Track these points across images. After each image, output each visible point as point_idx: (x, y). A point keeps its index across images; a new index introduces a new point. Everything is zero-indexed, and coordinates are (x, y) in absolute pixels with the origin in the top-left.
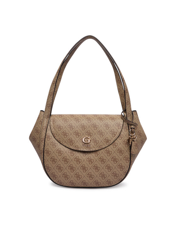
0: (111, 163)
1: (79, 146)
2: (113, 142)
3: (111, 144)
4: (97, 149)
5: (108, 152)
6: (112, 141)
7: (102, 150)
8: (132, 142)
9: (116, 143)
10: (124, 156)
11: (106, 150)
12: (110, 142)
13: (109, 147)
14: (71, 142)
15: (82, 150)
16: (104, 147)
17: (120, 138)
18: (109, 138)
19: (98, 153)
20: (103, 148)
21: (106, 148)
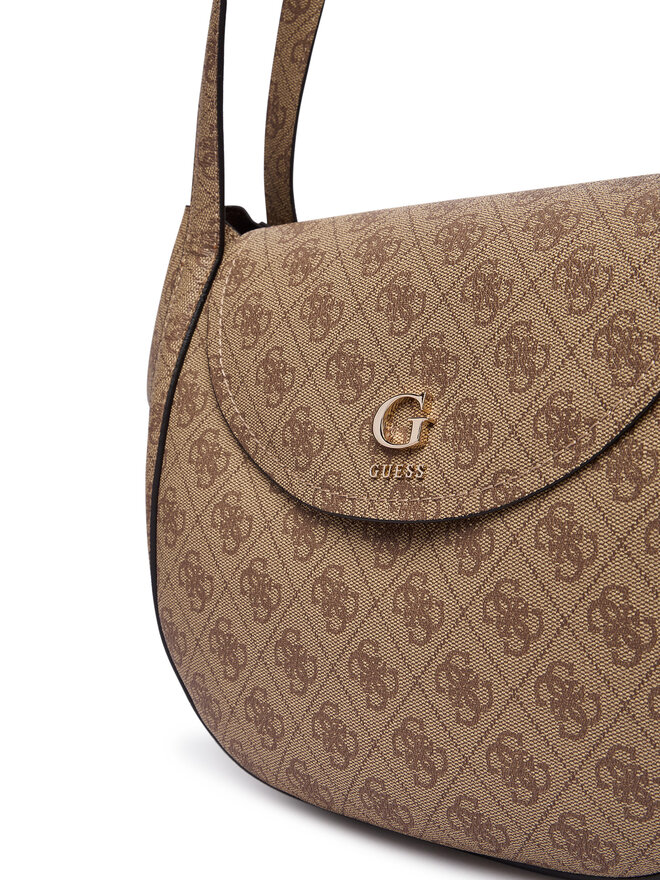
0: (586, 658)
1: (349, 478)
2: (616, 441)
3: (593, 462)
4: (472, 507)
5: (566, 542)
6: (606, 432)
7: (515, 519)
9: (639, 454)
11: (550, 521)
12: (585, 433)
13: (576, 485)
14: (302, 438)
15: (362, 509)
16: (529, 484)
18: (585, 404)
19: (484, 541)
20: (525, 501)
21: (553, 499)
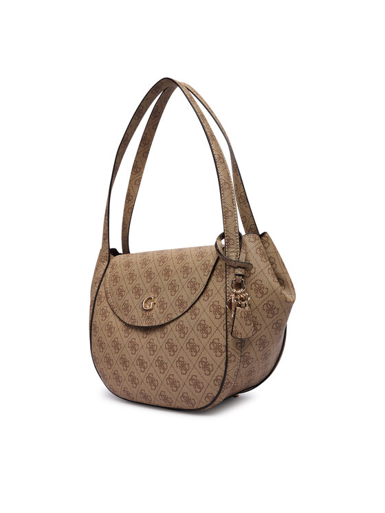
0: (186, 355)
1: (137, 317)
2: (191, 306)
3: (187, 311)
4: (163, 322)
5: (182, 329)
6: (189, 304)
7: (172, 325)
8: (236, 309)
9: (196, 309)
10: (211, 341)
11: (179, 325)
12: (185, 305)
13: (184, 317)
14: (126, 308)
15: (140, 324)
16: (175, 317)
17: (206, 298)
18: (185, 298)
19: (165, 330)
20: (174, 320)
21: (179, 320)
